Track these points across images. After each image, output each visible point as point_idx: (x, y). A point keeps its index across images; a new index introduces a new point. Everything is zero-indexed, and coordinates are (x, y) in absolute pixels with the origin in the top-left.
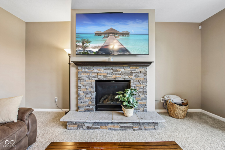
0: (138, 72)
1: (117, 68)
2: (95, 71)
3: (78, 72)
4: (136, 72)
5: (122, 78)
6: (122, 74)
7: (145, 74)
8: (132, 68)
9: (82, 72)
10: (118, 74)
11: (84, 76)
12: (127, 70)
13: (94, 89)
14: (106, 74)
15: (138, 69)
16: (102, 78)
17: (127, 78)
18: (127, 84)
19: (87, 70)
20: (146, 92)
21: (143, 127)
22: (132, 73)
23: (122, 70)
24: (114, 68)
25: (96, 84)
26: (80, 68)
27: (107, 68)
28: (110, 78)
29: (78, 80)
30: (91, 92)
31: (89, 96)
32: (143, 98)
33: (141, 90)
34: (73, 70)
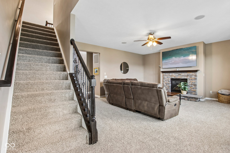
0: (191, 75)
1: (181, 73)
2: (170, 74)
3: (163, 75)
4: (190, 75)
5: (183, 78)
6: (183, 76)
7: (196, 76)
8: (188, 73)
9: (165, 75)
10: (181, 76)
11: (166, 77)
12: (186, 74)
13: (170, 82)
14: (175, 76)
15: (191, 74)
16: (173, 78)
17: (185, 78)
18: (185, 80)
19: (167, 74)
20: (196, 85)
21: (190, 99)
22: (188, 75)
23: (183, 74)
24: (179, 73)
25: (171, 80)
26: (164, 74)
27: (175, 73)
28: (177, 78)
29: (163, 78)
30: (168, 84)
31: (168, 85)
32: (194, 88)
33: (193, 84)
34: (161, 74)
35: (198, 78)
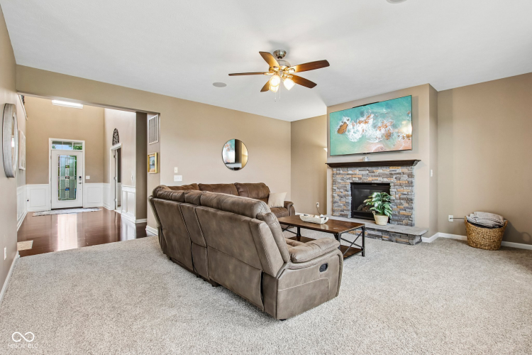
0: (400, 174)
1: (374, 169)
2: (350, 172)
3: (333, 174)
4: (398, 174)
5: (380, 180)
6: (379, 176)
7: (411, 175)
8: (392, 168)
9: (337, 174)
10: (375, 176)
11: (338, 178)
12: (387, 170)
13: (350, 193)
14: (361, 176)
15: (399, 169)
16: (356, 180)
17: (386, 180)
18: (385, 187)
19: (341, 172)
20: (412, 200)
21: (394, 239)
22: (391, 174)
23: (380, 170)
24: (370, 169)
25: (351, 188)
26: (335, 169)
27: (362, 168)
28: (365, 181)
29: (334, 182)
30: (345, 196)
31: (344, 200)
32: (408, 208)
33: (405, 196)
34: (329, 172)
35: (416, 181)
